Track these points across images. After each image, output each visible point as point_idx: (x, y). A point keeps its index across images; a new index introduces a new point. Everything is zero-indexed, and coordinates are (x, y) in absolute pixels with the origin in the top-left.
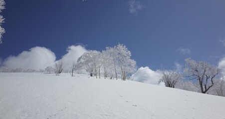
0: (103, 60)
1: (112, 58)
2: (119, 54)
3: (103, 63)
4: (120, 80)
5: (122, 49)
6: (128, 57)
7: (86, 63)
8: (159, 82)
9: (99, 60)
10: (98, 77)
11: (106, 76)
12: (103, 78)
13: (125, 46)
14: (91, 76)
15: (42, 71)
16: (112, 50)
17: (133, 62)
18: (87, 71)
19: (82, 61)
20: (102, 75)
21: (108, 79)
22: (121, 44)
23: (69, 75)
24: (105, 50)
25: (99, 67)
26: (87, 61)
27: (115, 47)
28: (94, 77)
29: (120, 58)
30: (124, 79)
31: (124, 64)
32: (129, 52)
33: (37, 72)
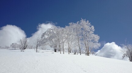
0: (66, 36)
1: (75, 34)
2: (82, 29)
3: (66, 39)
4: (84, 55)
5: (85, 24)
6: (91, 32)
7: (50, 38)
8: (123, 57)
9: (63, 35)
10: (62, 52)
11: (70, 52)
12: (66, 54)
13: (88, 21)
14: (55, 51)
15: (7, 48)
16: (75, 25)
17: (97, 38)
18: (51, 46)
19: (46, 37)
20: (66, 51)
21: (72, 54)
22: (84, 19)
23: (33, 51)
24: (69, 25)
25: (63, 43)
26: (51, 37)
27: (78, 22)
28: (58, 53)
29: (84, 33)
30: (88, 54)
31: (88, 39)
32: (93, 27)
33: (3, 48)
